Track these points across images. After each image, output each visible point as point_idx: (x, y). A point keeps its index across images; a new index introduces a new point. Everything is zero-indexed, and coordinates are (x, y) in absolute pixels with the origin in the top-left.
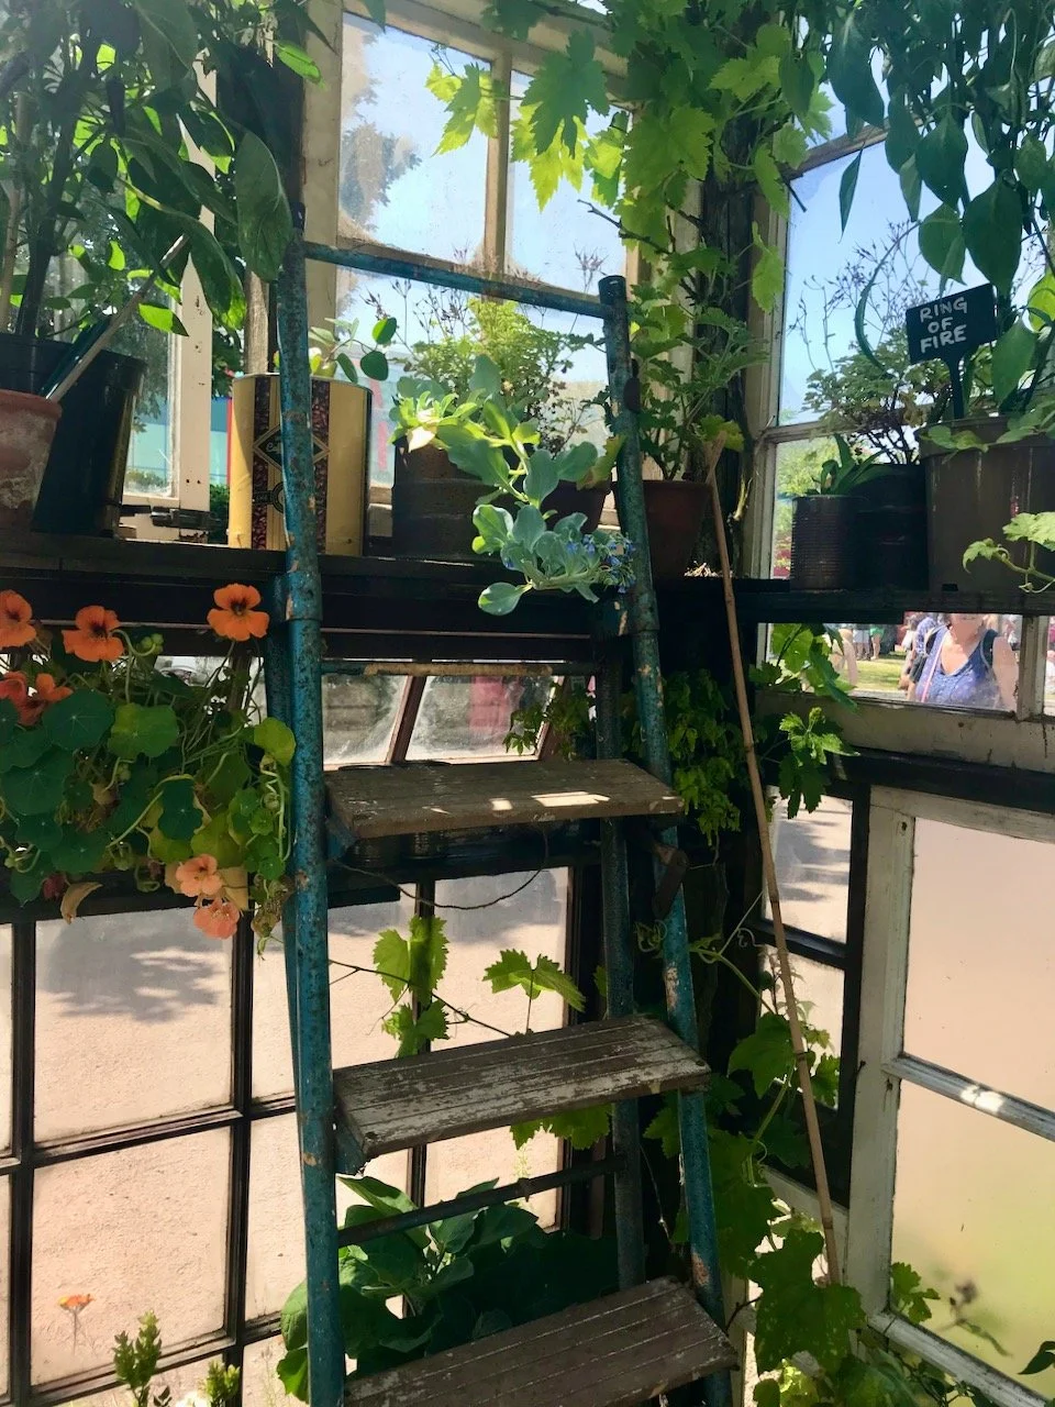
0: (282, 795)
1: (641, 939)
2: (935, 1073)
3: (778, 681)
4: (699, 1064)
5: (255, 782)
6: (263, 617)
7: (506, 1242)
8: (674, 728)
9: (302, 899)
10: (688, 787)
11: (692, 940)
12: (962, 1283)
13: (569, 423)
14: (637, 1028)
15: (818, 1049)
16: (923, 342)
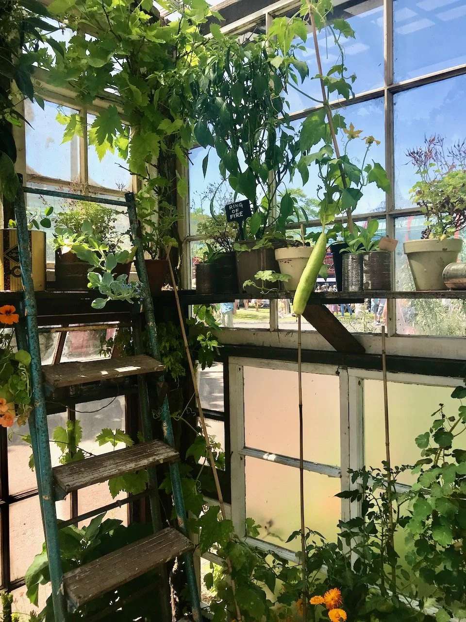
0: (27, 376)
1: (154, 414)
2: (255, 451)
3: (196, 324)
4: (175, 452)
5: (17, 372)
6: (17, 316)
7: (111, 533)
8: (161, 343)
9: (37, 410)
10: (167, 362)
11: (171, 413)
12: (268, 521)
13: (117, 239)
14: (153, 444)
15: (218, 450)
16: (231, 216)
